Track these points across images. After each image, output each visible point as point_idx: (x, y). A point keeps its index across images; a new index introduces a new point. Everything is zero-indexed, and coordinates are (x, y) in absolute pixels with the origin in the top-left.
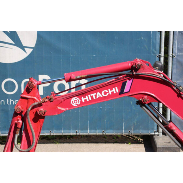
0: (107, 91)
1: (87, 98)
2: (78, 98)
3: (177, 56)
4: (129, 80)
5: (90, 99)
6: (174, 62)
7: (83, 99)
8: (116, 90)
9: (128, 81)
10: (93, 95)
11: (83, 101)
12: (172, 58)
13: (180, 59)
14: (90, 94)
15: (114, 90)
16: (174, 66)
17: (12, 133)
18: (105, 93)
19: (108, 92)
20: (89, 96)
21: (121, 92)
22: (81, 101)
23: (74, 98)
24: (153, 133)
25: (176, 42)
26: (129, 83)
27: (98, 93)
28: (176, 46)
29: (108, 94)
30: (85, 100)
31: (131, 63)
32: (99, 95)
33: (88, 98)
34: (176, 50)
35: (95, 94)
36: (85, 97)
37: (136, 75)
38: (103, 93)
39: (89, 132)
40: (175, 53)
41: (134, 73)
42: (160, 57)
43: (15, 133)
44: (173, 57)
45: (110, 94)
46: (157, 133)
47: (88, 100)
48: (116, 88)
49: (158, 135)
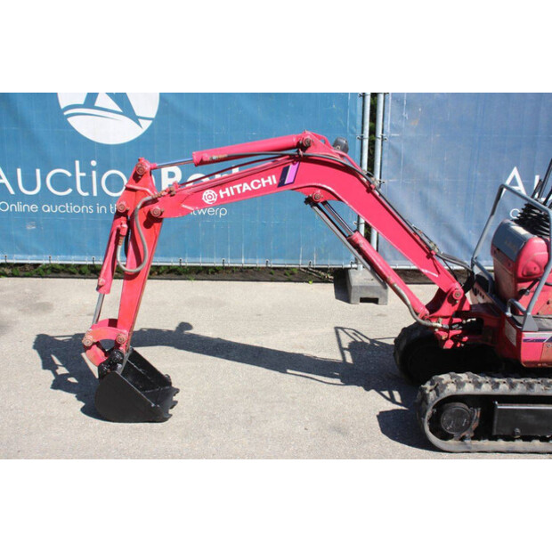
0: (258, 181)
1: (227, 191)
2: (213, 192)
3: (390, 137)
4: (294, 164)
5: (233, 193)
6: (385, 149)
7: (221, 193)
8: (273, 180)
9: (291, 166)
10: (238, 187)
11: (222, 197)
12: (382, 141)
13: (394, 143)
14: (232, 186)
15: (269, 180)
16: (385, 155)
17: (112, 243)
18: (256, 184)
19: (261, 183)
20: (231, 188)
21: (281, 184)
22: (219, 197)
23: (208, 191)
24: (349, 266)
25: (388, 115)
26: (292, 169)
27: (245, 185)
28: (388, 122)
29: (260, 186)
30: (225, 195)
31: (297, 138)
32: (246, 187)
33: (229, 191)
34: (388, 129)
35: (240, 185)
36: (224, 190)
37: (304, 156)
38: (252, 183)
39: (243, 262)
40: (387, 133)
41: (301, 153)
42: (362, 139)
43: (117, 243)
44: (383, 139)
45: (264, 185)
46: (354, 266)
47: (229, 195)
48: (274, 177)
49: (356, 269)
